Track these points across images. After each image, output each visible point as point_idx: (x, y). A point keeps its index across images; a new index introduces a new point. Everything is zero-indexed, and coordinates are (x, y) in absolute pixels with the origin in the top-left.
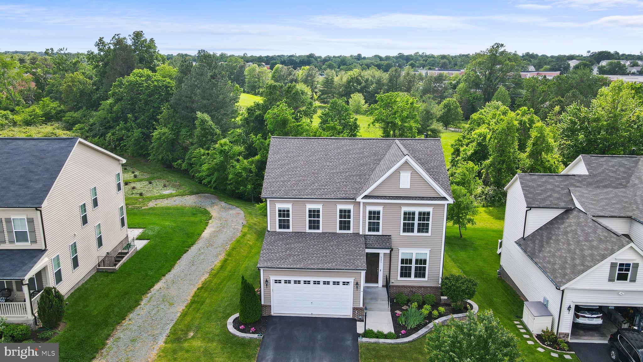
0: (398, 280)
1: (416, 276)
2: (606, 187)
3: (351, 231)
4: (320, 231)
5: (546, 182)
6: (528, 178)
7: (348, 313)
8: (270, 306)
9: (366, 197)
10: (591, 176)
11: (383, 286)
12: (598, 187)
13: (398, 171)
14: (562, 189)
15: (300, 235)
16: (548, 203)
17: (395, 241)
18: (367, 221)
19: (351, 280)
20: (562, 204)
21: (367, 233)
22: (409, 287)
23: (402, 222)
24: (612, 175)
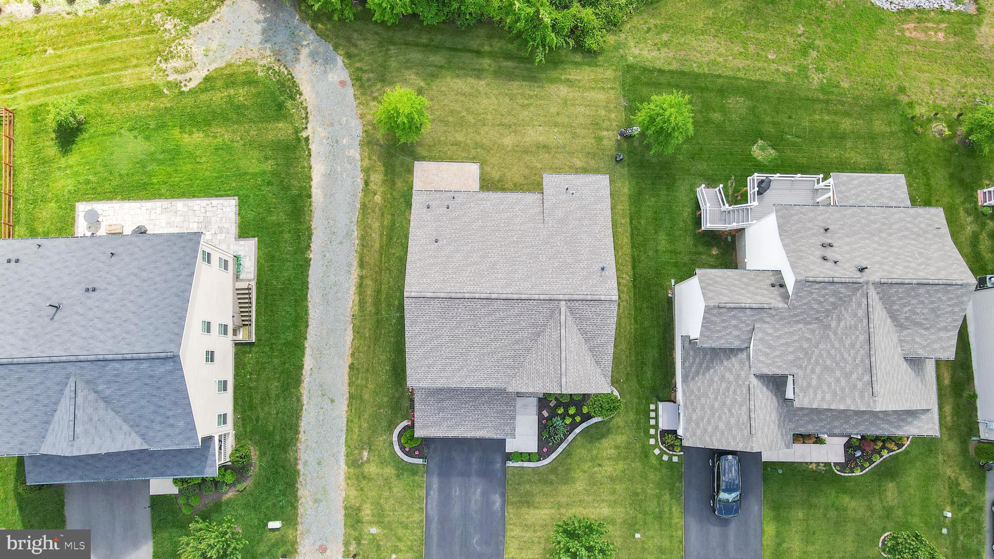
2: (798, 322)
5: (734, 316)
10: (791, 308)
12: (789, 323)
14: (748, 325)
16: (722, 341)
20: (737, 343)
24: (815, 306)
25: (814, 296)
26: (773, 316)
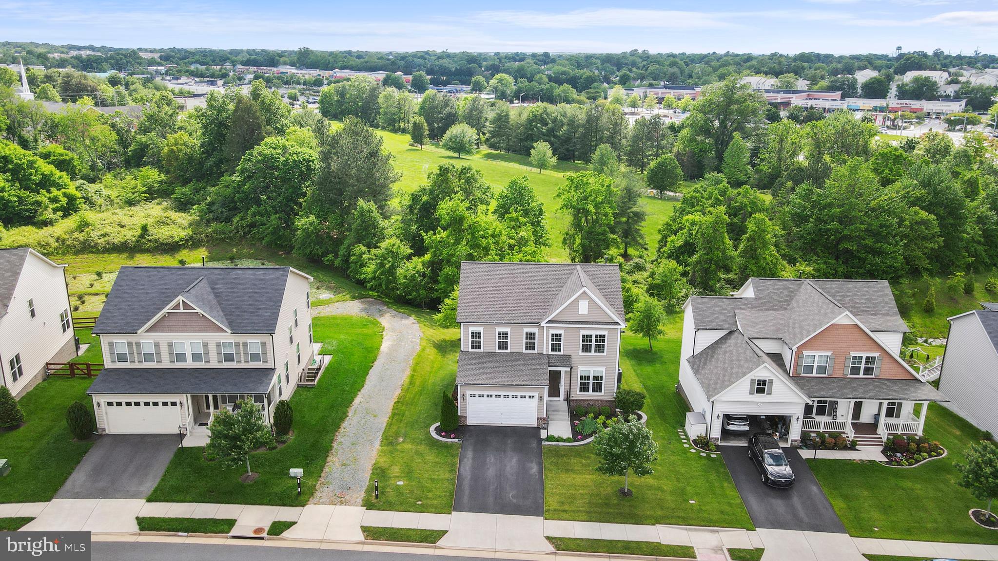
0: (578, 394)
1: (593, 391)
2: (767, 309)
3: (536, 351)
4: (508, 351)
5: (715, 304)
6: (699, 300)
7: (533, 423)
8: (466, 417)
9: (549, 322)
10: (757, 298)
11: (564, 400)
12: (761, 310)
13: (577, 300)
14: (729, 311)
15: (491, 355)
16: (714, 324)
17: (575, 360)
18: (550, 342)
19: (536, 394)
20: (727, 326)
21: (550, 353)
22: (587, 400)
23: (581, 343)
24: (775, 297)
25: (770, 289)
26: (745, 304)
